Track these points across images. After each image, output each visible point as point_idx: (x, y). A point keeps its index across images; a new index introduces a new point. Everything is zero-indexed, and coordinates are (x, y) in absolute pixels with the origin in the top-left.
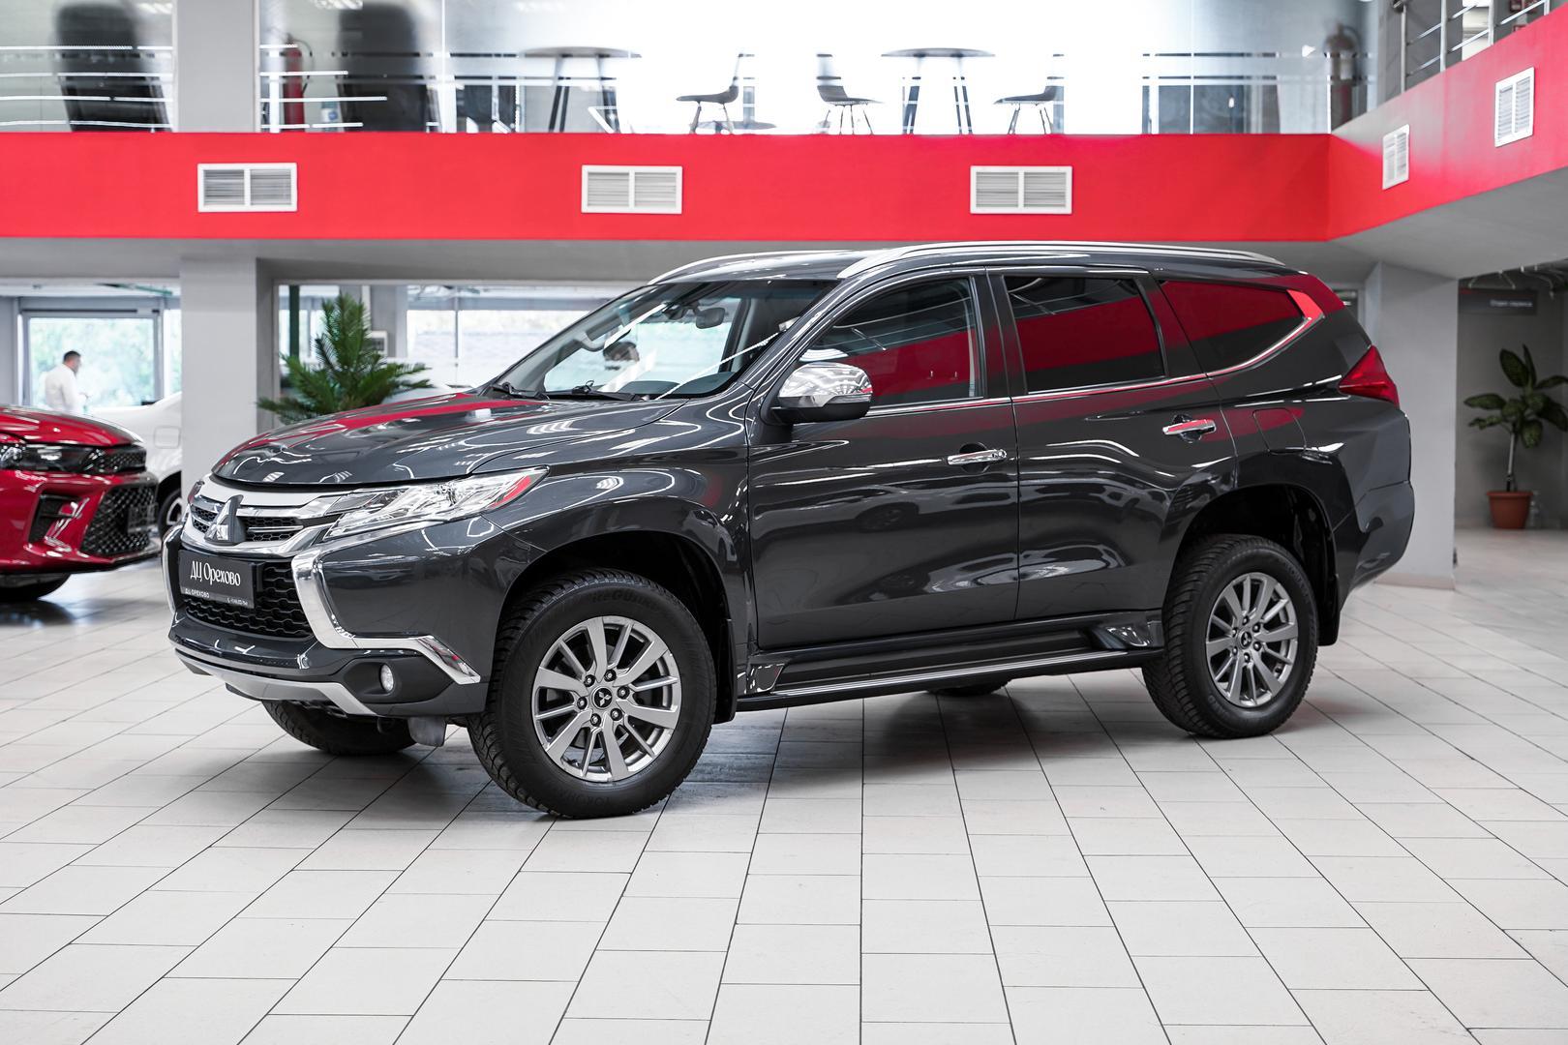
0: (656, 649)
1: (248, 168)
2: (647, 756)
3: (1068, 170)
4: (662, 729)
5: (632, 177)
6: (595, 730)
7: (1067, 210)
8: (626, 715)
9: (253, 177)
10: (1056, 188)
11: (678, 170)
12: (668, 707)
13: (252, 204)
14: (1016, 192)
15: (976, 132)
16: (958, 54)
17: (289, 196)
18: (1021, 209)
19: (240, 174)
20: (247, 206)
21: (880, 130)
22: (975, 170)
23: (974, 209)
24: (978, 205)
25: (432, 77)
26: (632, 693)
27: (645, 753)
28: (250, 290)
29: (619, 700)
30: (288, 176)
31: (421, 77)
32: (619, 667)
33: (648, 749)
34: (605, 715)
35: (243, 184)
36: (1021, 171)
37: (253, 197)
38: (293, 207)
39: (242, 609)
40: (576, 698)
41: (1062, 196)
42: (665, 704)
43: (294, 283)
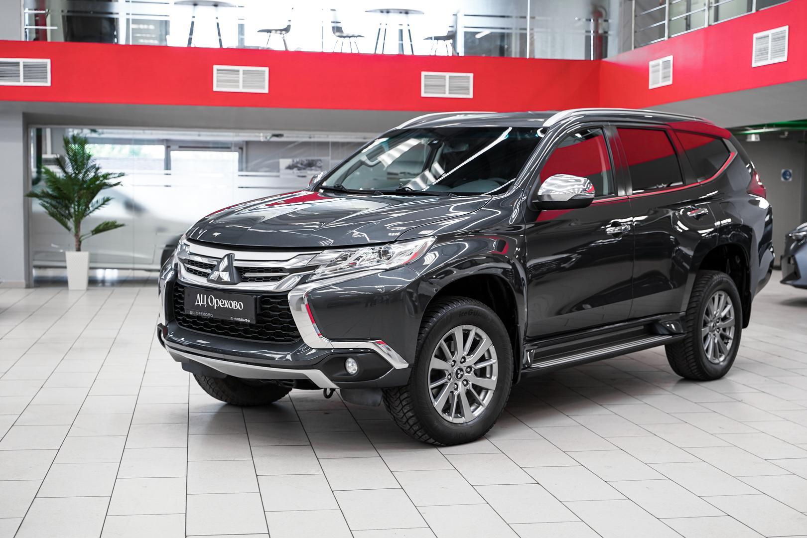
0: (486, 344)
1: (21, 61)
2: (481, 406)
3: (471, 75)
4: (487, 390)
5: (241, 73)
6: (456, 393)
7: (471, 96)
8: (470, 383)
9: (25, 66)
10: (465, 85)
11: (266, 69)
12: (490, 378)
13: (24, 82)
14: (444, 86)
15: (415, 53)
16: (407, 12)
17: (46, 78)
18: (447, 95)
19: (18, 64)
20: (22, 83)
21: (363, 51)
22: (423, 74)
23: (423, 94)
24: (425, 92)
25: (117, 14)
26: (473, 370)
27: (480, 404)
28: (20, 130)
29: (467, 374)
30: (45, 66)
31: (111, 13)
32: (468, 355)
33: (481, 402)
34: (460, 384)
35: (19, 70)
36: (447, 75)
37: (25, 77)
38: (49, 84)
39: (244, 324)
40: (447, 374)
41: (468, 88)
42: (488, 376)
43: (39, 126)
